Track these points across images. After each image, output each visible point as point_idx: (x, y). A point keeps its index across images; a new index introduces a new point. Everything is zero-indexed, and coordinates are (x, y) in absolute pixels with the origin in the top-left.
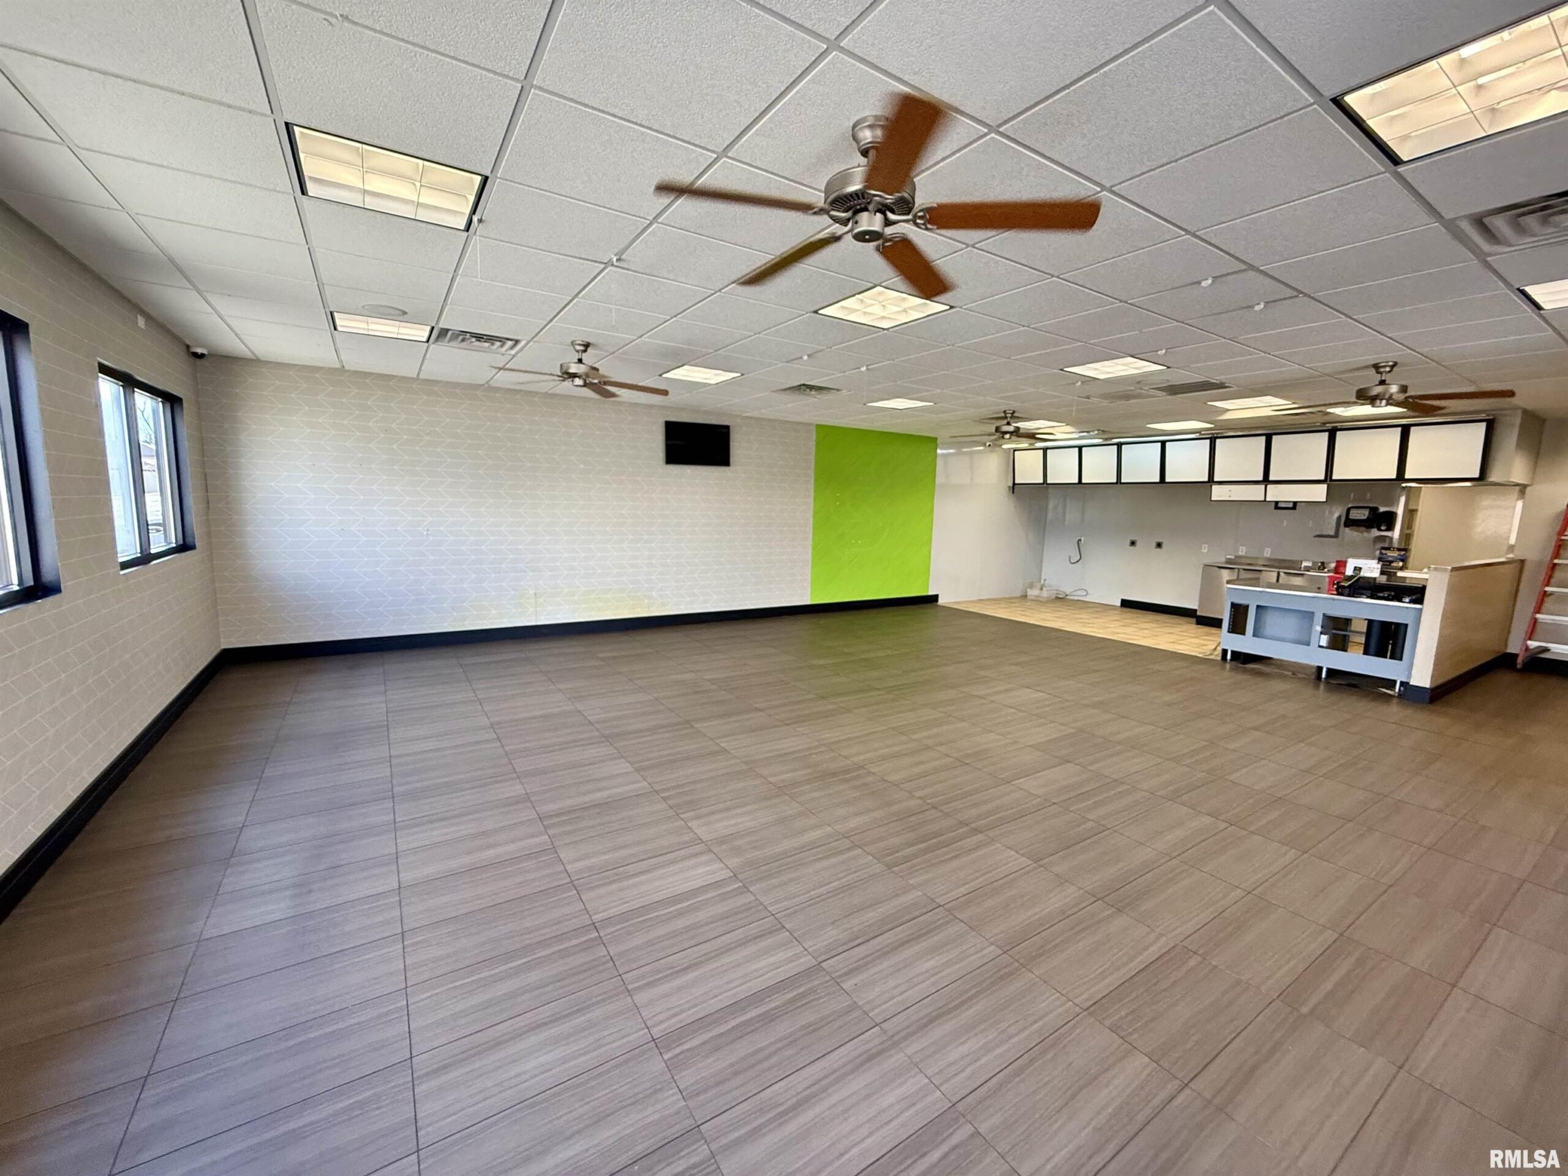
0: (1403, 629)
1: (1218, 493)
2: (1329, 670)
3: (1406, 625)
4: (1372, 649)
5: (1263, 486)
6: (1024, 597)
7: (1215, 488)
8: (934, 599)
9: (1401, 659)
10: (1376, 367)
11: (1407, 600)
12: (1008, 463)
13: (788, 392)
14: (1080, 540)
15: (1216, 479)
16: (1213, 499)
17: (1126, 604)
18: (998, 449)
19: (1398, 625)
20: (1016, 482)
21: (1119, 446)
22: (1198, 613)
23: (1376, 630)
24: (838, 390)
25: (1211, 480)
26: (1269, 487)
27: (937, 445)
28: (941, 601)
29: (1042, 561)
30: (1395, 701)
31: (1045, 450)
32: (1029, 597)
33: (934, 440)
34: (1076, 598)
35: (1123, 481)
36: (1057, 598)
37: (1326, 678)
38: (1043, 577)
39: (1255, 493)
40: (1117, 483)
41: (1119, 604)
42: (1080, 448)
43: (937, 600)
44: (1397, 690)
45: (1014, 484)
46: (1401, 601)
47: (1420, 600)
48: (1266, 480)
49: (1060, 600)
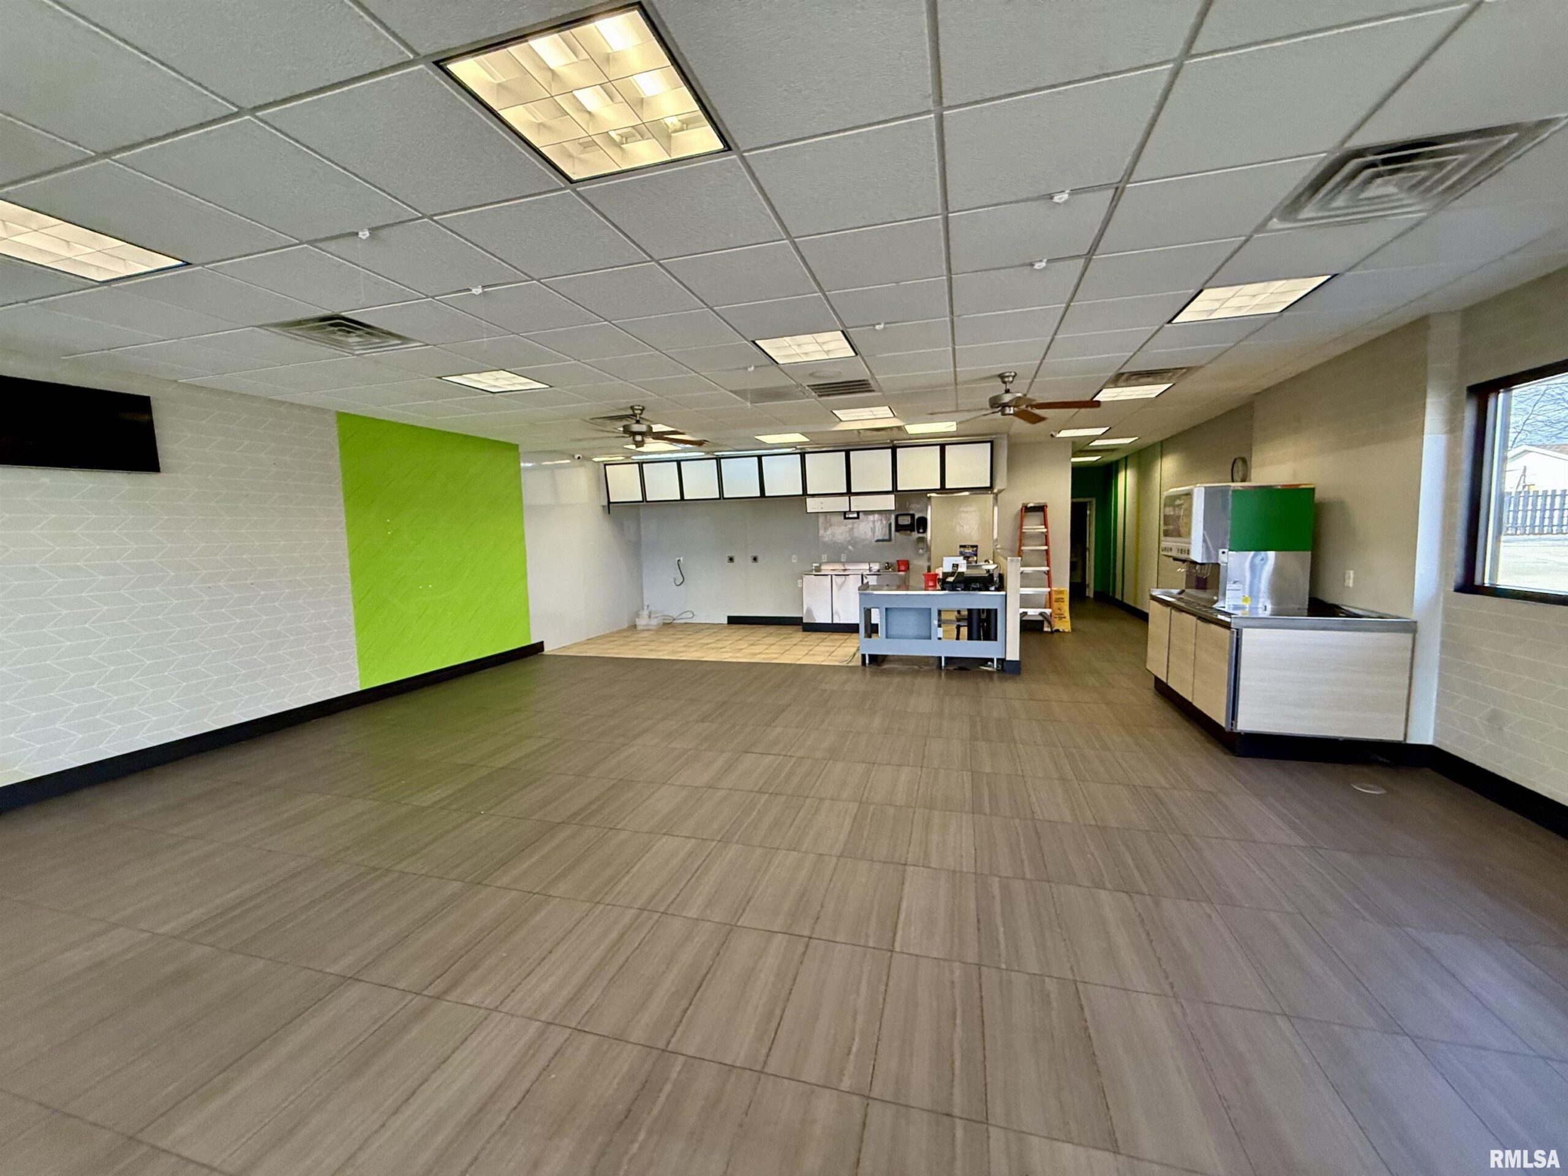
0: (993, 614)
1: (812, 505)
2: (947, 658)
3: (996, 610)
4: (975, 635)
5: (848, 498)
6: (633, 627)
7: (809, 500)
8: (539, 647)
9: (996, 639)
10: (1002, 377)
11: (993, 588)
12: (599, 479)
13: (293, 330)
14: (679, 561)
15: (809, 492)
16: (808, 511)
17: (733, 621)
18: (586, 463)
19: (989, 611)
20: (611, 500)
21: (718, 460)
22: (805, 621)
23: (975, 616)
24: (404, 339)
25: (805, 493)
26: (852, 498)
27: (519, 454)
28: (548, 649)
29: (642, 587)
30: (995, 676)
31: (641, 464)
32: (639, 628)
33: (514, 447)
34: (683, 621)
35: (725, 496)
36: (665, 624)
37: (945, 667)
38: (646, 603)
39: (841, 504)
40: (720, 499)
41: (725, 621)
42: (679, 462)
43: (542, 649)
44: (995, 666)
45: (609, 502)
46: (988, 590)
47: (1001, 587)
48: (849, 493)
49: (668, 625)
